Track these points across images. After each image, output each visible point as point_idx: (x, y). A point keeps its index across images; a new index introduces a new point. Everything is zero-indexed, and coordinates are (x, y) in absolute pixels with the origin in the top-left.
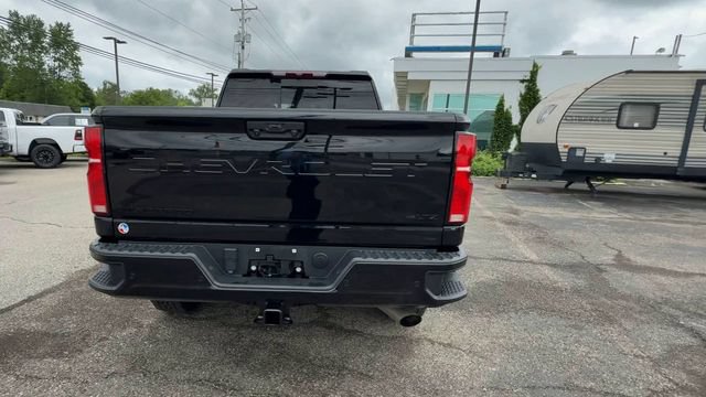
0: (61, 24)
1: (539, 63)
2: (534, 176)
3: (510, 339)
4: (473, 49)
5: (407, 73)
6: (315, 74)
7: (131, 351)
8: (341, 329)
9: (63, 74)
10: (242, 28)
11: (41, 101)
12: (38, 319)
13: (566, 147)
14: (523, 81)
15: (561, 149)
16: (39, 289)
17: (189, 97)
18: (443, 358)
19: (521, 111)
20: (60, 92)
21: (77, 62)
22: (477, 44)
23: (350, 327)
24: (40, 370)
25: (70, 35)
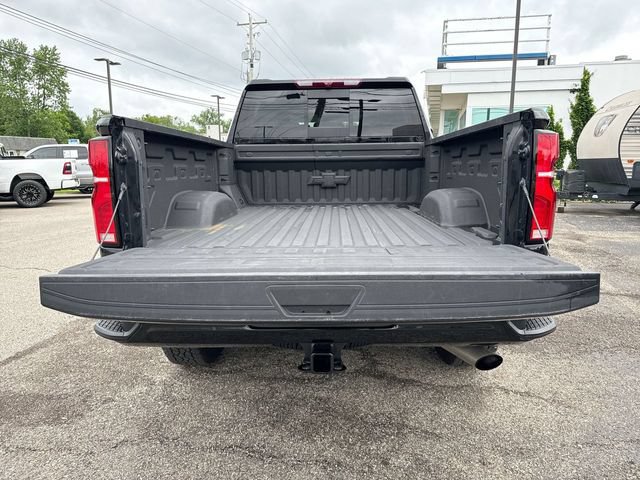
0: (46, 48)
1: (590, 70)
2: (595, 196)
3: (599, 384)
4: (515, 57)
5: (441, 86)
6: (346, 83)
7: (142, 413)
8: (394, 378)
9: (48, 102)
10: (251, 44)
11: (24, 133)
12: (28, 379)
13: (631, 161)
14: (573, 91)
15: (625, 164)
16: (28, 344)
17: (191, 124)
18: (521, 408)
19: (574, 124)
20: (45, 123)
21: (64, 89)
22: (519, 52)
23: (403, 376)
24: (34, 440)
25: (56, 60)
